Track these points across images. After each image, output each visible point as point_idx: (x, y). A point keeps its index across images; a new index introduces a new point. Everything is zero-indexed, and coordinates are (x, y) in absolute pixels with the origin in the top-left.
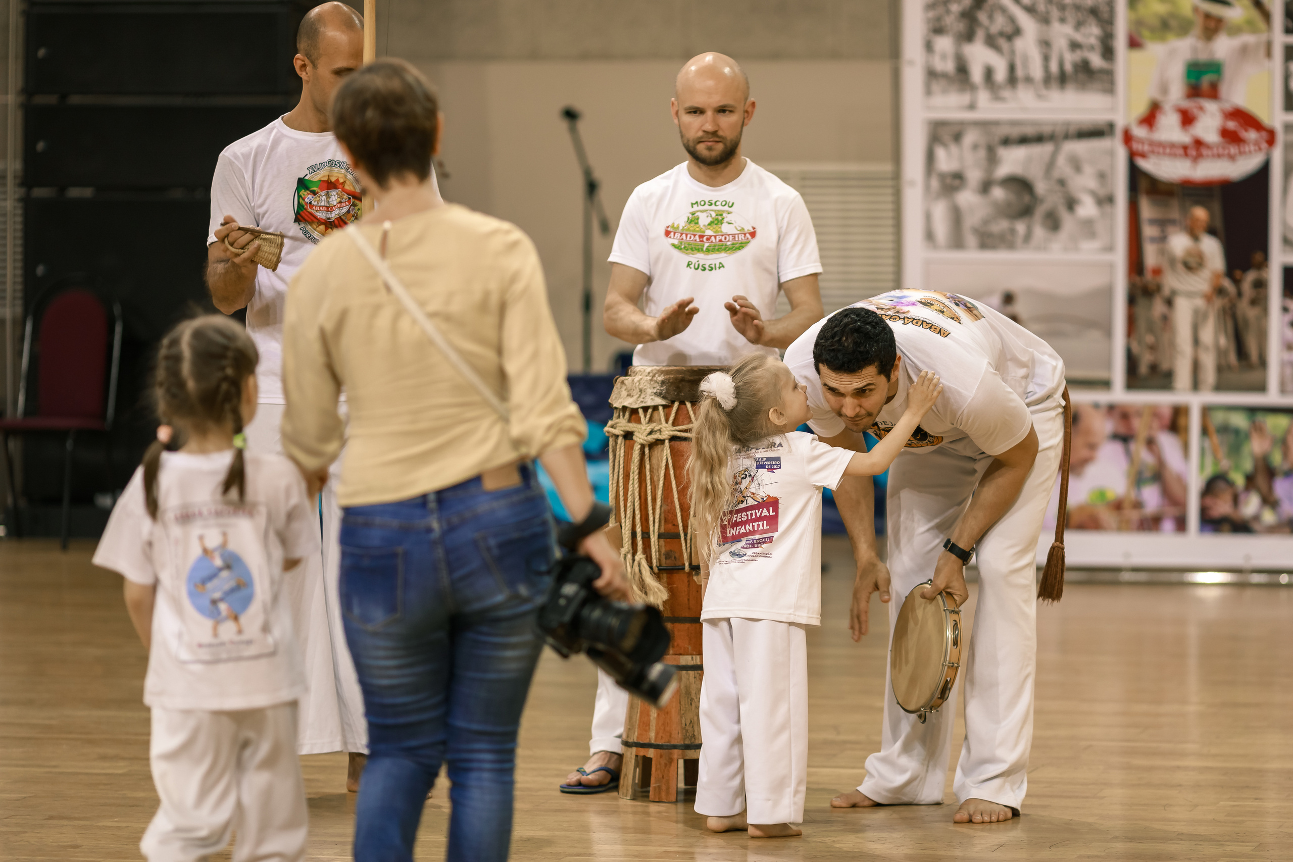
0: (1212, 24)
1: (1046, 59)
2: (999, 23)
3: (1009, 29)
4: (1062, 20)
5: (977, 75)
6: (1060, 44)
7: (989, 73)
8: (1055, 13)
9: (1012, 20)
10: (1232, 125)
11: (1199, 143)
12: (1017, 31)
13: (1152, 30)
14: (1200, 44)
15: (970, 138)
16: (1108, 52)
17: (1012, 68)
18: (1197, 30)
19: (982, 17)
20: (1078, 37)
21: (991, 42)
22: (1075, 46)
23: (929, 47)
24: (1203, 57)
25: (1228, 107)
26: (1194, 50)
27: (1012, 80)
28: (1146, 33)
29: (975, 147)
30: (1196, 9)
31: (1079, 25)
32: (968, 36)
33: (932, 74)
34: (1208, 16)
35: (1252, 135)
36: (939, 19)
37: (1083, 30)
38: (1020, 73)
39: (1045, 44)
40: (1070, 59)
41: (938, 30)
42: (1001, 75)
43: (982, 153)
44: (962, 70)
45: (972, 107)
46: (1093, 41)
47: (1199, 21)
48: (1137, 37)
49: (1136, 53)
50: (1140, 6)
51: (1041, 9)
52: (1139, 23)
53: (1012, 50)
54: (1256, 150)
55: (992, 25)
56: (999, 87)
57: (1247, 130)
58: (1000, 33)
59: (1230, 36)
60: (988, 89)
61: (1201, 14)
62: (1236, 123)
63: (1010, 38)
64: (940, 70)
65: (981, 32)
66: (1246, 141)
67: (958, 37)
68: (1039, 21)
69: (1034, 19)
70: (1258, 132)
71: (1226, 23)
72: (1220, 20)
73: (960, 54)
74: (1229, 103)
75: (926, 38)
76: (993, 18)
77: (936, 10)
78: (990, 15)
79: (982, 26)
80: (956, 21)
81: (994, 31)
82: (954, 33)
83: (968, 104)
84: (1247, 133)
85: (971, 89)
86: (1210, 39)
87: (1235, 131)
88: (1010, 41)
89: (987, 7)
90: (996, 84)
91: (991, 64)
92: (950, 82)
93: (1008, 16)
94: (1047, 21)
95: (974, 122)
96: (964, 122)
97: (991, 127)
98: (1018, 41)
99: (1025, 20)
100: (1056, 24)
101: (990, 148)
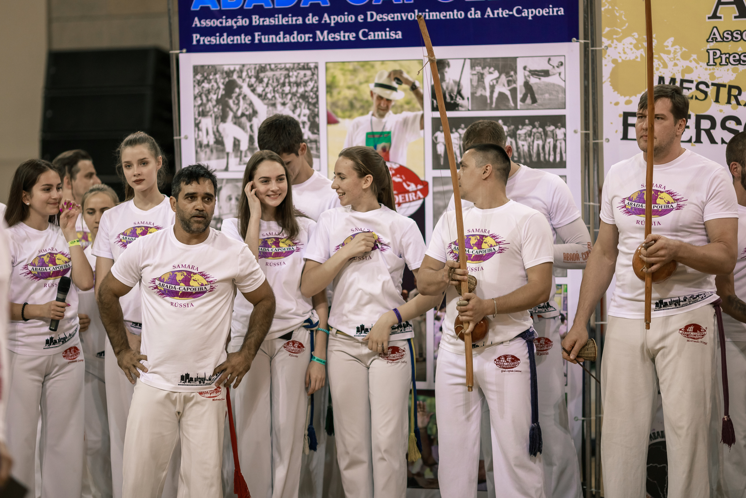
0: (383, 104)
2: (242, 108)
4: (284, 104)
5: (229, 146)
7: (236, 144)
8: (279, 100)
9: (251, 104)
10: (398, 179)
13: (344, 111)
14: (375, 119)
16: (315, 127)
17: (251, 141)
18: (373, 109)
19: (231, 102)
21: (237, 121)
23: (197, 125)
24: (378, 129)
25: (395, 167)
26: (371, 123)
28: (339, 112)
29: (230, 199)
30: (372, 94)
32: (224, 119)
33: (200, 145)
34: (380, 98)
35: (412, 187)
36: (202, 105)
37: (298, 111)
41: (203, 114)
42: (244, 146)
43: (233, 202)
44: (219, 142)
45: (226, 169)
46: (305, 119)
47: (374, 102)
48: (333, 115)
49: (332, 127)
50: (335, 92)
51: (269, 96)
52: (334, 105)
53: (251, 127)
54: (415, 198)
55: (237, 110)
56: (243, 154)
57: (408, 183)
58: (243, 115)
59: (396, 113)
60: (236, 156)
61: (375, 97)
62: (401, 178)
63: (250, 118)
64: (205, 142)
65: (231, 114)
66: (408, 192)
67: (216, 118)
68: (268, 105)
69: (265, 104)
70: (416, 186)
71: (393, 103)
72: (389, 101)
73: (218, 131)
74: (395, 163)
75: (195, 119)
76: (238, 104)
77: (202, 99)
78: (236, 102)
79: (231, 110)
80: (214, 106)
81: (239, 113)
82: (213, 116)
83: (224, 167)
84: (409, 185)
85: (226, 156)
86: (382, 116)
87: (400, 184)
88: (250, 120)
89: (234, 95)
90: (241, 152)
91: (238, 137)
92: (212, 151)
93: (248, 102)
94: (274, 105)
95: (228, 180)
96: (221, 180)
97: (239, 184)
98: (255, 121)
99: (259, 105)
100: (279, 107)
101: (237, 199)
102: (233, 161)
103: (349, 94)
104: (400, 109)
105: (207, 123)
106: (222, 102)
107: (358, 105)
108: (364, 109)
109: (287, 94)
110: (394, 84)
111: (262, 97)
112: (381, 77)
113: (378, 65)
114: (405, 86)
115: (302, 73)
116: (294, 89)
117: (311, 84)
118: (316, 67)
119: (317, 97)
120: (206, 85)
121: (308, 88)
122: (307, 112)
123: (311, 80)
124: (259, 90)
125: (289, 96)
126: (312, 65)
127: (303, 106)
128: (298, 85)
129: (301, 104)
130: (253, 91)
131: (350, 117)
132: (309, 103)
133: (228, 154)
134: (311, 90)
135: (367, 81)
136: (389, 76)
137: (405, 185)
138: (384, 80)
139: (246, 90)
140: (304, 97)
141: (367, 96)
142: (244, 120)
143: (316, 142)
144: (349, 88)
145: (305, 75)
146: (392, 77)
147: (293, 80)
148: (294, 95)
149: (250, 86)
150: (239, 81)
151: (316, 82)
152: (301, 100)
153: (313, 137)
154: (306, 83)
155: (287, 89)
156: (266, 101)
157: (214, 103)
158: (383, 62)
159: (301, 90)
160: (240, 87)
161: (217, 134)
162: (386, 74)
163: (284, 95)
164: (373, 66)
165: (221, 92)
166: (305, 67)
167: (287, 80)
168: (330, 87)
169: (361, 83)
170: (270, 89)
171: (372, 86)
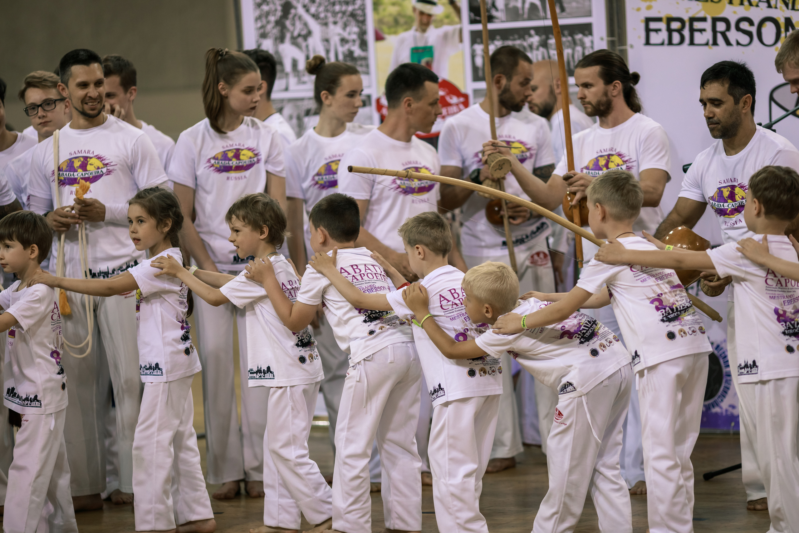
0: (425, 19)
1: (327, 52)
2: (298, 28)
3: (304, 32)
4: (335, 23)
5: (288, 65)
6: (335, 40)
7: (295, 64)
8: (331, 19)
9: (306, 24)
10: (441, 93)
12: (309, 33)
13: (390, 27)
14: (418, 34)
15: (287, 110)
16: (364, 45)
18: (415, 25)
19: (288, 23)
20: (345, 35)
21: (294, 42)
22: (344, 41)
24: (421, 44)
25: (438, 80)
26: (415, 38)
28: (385, 29)
29: (291, 118)
30: (414, 9)
31: (345, 26)
32: (281, 39)
34: (422, 13)
35: (454, 100)
36: (262, 27)
37: (348, 29)
39: (327, 41)
40: (342, 50)
41: (264, 35)
42: (302, 65)
43: (295, 121)
45: (287, 89)
46: (354, 37)
47: (416, 17)
48: (380, 32)
49: (380, 44)
50: (381, 8)
51: (322, 15)
52: (380, 22)
53: (307, 47)
55: (294, 30)
56: (301, 74)
57: (451, 96)
58: (299, 35)
59: (437, 27)
60: (295, 76)
61: (417, 12)
62: (445, 91)
63: (305, 38)
68: (321, 24)
69: (318, 24)
70: (458, 98)
71: (433, 18)
72: (430, 16)
73: (278, 52)
75: (257, 41)
77: (262, 22)
78: (293, 23)
79: (288, 30)
80: (273, 28)
81: (296, 34)
82: (273, 37)
83: (283, 87)
84: (451, 98)
85: (285, 76)
86: (424, 31)
87: (443, 98)
88: (306, 40)
89: (291, 16)
90: (299, 72)
91: (296, 57)
93: (303, 22)
94: (326, 24)
95: (290, 100)
96: (282, 100)
97: (300, 103)
98: (310, 41)
99: (314, 25)
100: (331, 26)
101: (299, 118)
102: (293, 80)
103: (393, 10)
104: (440, 23)
105: (268, 44)
106: (280, 23)
107: (402, 20)
108: (408, 26)
109: (338, 13)
111: (315, 16)
116: (344, 8)
119: (364, 15)
120: (265, 8)
121: (357, 6)
122: (356, 29)
124: (313, 10)
125: (340, 15)
127: (352, 24)
129: (350, 22)
130: (308, 11)
131: (395, 33)
132: (358, 21)
133: (287, 75)
134: (359, 9)
137: (448, 99)
139: (301, 11)
140: (353, 15)
141: (409, 12)
142: (300, 40)
143: (365, 59)
144: (393, 4)
148: (344, 13)
149: (304, 6)
150: (294, 2)
152: (350, 19)
153: (362, 54)
155: (337, 8)
156: (319, 21)
159: (350, 8)
160: (295, 8)
163: (335, 14)
165: (279, 14)
168: (376, 5)
170: (321, 9)
171: (413, 2)
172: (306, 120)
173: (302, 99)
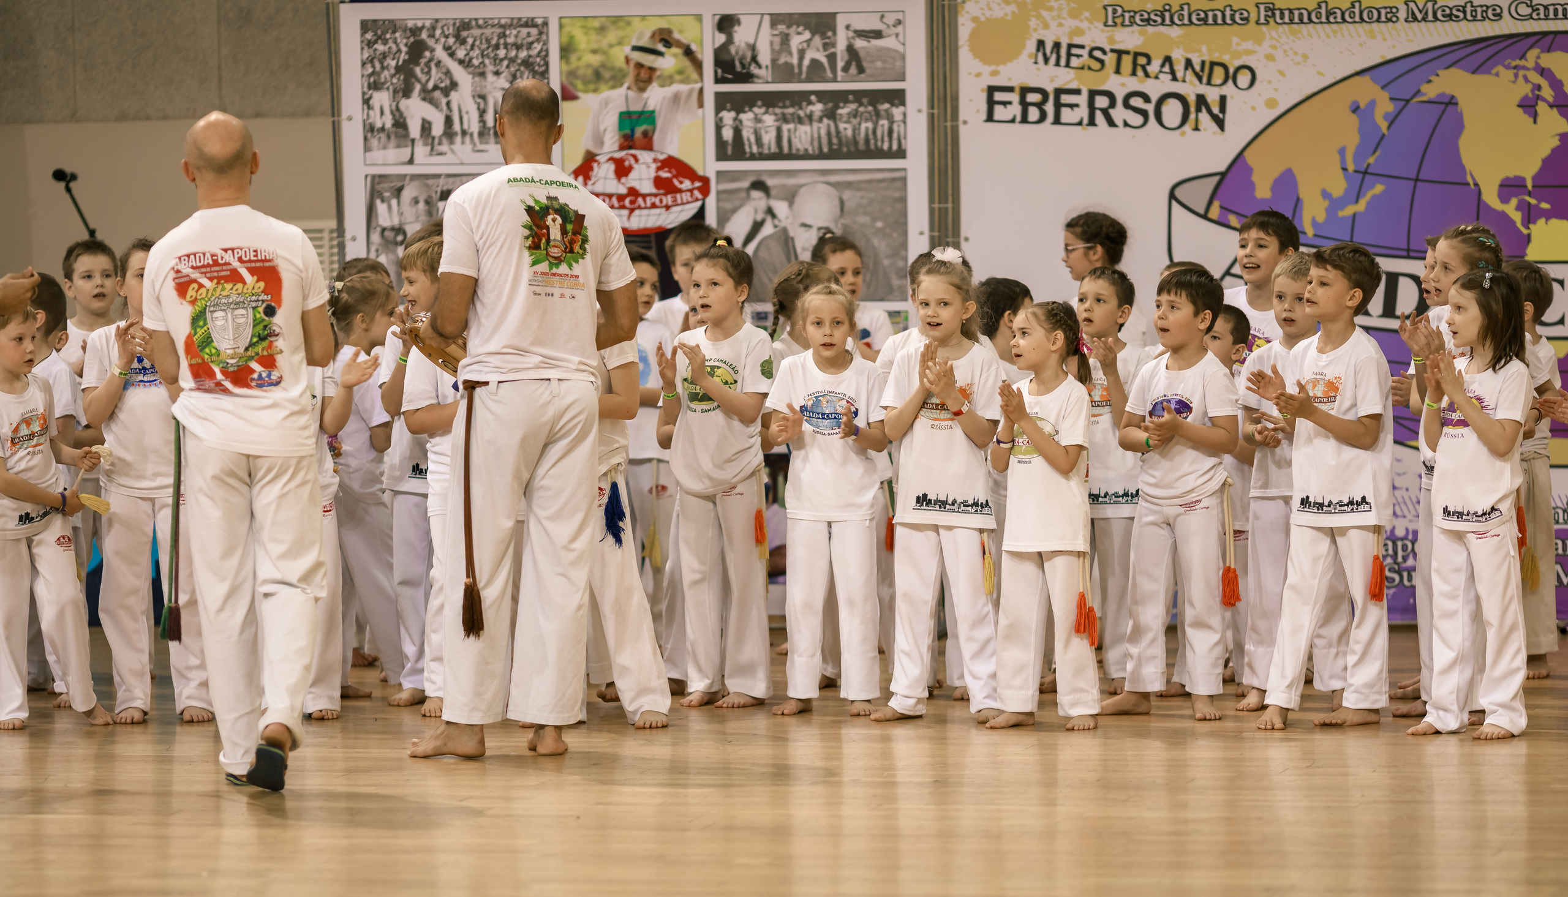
0: (644, 74)
1: (482, 113)
2: (435, 78)
3: (445, 84)
4: (497, 73)
5: (415, 131)
6: (495, 96)
7: (426, 127)
8: (490, 68)
9: (448, 73)
10: (665, 174)
11: (633, 192)
12: (454, 85)
13: (586, 82)
14: (633, 94)
15: (408, 194)
17: (449, 121)
18: (629, 81)
19: (418, 70)
21: (427, 96)
23: (367, 102)
24: (636, 107)
25: (662, 157)
26: (627, 99)
27: (449, 133)
28: (579, 85)
29: (416, 201)
30: (627, 60)
31: (514, 77)
32: (407, 93)
33: (370, 129)
34: (639, 66)
35: (687, 184)
36: (374, 74)
38: (457, 127)
39: (481, 97)
41: (376, 86)
42: (438, 130)
43: (421, 206)
44: (400, 124)
45: (411, 162)
47: (631, 71)
48: (571, 88)
50: (573, 58)
51: (476, 62)
52: (572, 74)
53: (448, 104)
54: (690, 199)
55: (428, 81)
56: (436, 141)
57: (681, 179)
58: (436, 88)
59: (662, 86)
60: (425, 144)
61: (632, 64)
62: (670, 172)
63: (446, 92)
64: (379, 125)
65: (418, 87)
66: (680, 191)
67: (395, 92)
68: (474, 75)
69: (469, 73)
70: (693, 182)
71: (658, 73)
72: (652, 70)
73: (398, 109)
74: (662, 153)
75: (364, 94)
76: (429, 73)
77: (373, 66)
78: (426, 70)
79: (419, 81)
80: (392, 76)
81: (430, 85)
82: (391, 88)
83: (408, 158)
84: (681, 183)
85: (410, 144)
86: (642, 90)
87: (668, 181)
88: (447, 95)
89: (423, 61)
90: (433, 138)
91: (429, 118)
92: (389, 137)
93: (444, 70)
94: (483, 74)
95: (414, 177)
96: (403, 177)
97: (430, 182)
98: (454, 96)
99: (460, 74)
100: (490, 77)
101: (428, 202)
102: (421, 151)
103: (594, 60)
105: (381, 99)
106: (405, 71)
107: (607, 75)
108: (616, 80)
109: (502, 60)
110: (660, 47)
111: (464, 63)
112: (640, 36)
113: (636, 22)
114: (675, 50)
115: (524, 31)
116: (513, 53)
117: (537, 47)
118: (545, 24)
119: (547, 64)
120: (380, 47)
121: (534, 52)
123: (538, 40)
124: (461, 53)
125: (505, 63)
126: (539, 21)
127: (525, 76)
128: (518, 47)
129: (522, 73)
130: (452, 55)
131: (595, 91)
133: (413, 141)
134: (538, 55)
135: (620, 43)
136: (653, 36)
137: (676, 182)
138: (645, 42)
139: (440, 54)
140: (527, 63)
141: (620, 62)
142: (437, 94)
144: (594, 52)
145: (529, 35)
146: (657, 38)
147: (510, 40)
148: (512, 60)
149: (447, 48)
150: (431, 42)
151: (546, 43)
152: (522, 68)
154: (530, 46)
155: (502, 53)
156: (471, 70)
157: (393, 71)
158: (644, 17)
159: (523, 54)
160: (432, 50)
161: (397, 114)
162: (648, 34)
163: (497, 61)
164: (629, 23)
165: (403, 56)
166: (530, 23)
167: (502, 41)
168: (566, 51)
169: (611, 46)
170: (477, 52)
171: (627, 50)
172: (441, 204)
173: (437, 176)
